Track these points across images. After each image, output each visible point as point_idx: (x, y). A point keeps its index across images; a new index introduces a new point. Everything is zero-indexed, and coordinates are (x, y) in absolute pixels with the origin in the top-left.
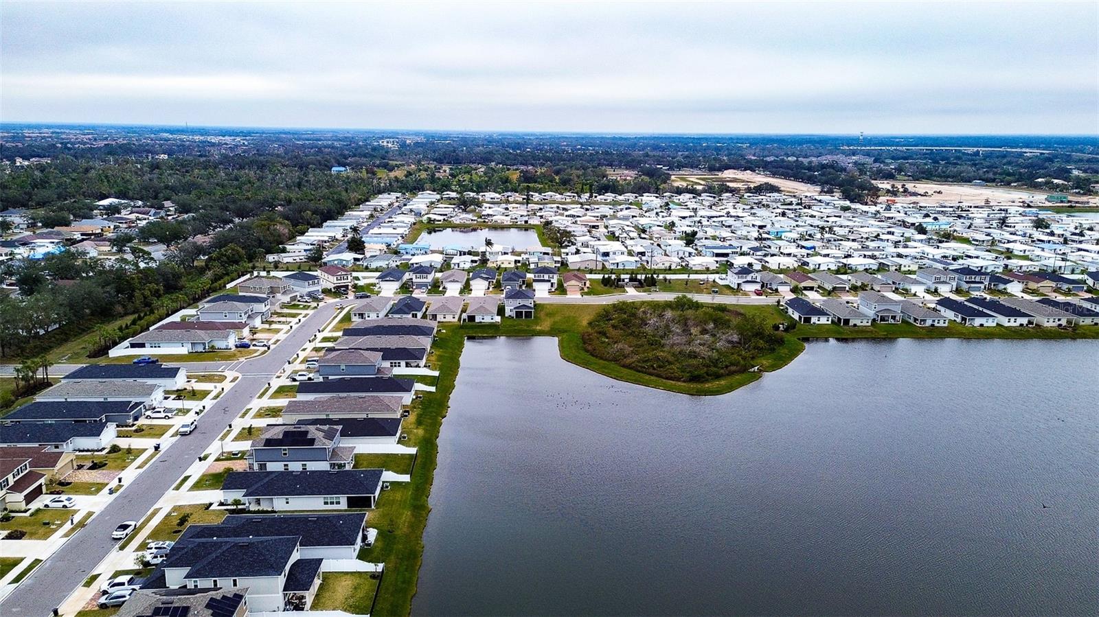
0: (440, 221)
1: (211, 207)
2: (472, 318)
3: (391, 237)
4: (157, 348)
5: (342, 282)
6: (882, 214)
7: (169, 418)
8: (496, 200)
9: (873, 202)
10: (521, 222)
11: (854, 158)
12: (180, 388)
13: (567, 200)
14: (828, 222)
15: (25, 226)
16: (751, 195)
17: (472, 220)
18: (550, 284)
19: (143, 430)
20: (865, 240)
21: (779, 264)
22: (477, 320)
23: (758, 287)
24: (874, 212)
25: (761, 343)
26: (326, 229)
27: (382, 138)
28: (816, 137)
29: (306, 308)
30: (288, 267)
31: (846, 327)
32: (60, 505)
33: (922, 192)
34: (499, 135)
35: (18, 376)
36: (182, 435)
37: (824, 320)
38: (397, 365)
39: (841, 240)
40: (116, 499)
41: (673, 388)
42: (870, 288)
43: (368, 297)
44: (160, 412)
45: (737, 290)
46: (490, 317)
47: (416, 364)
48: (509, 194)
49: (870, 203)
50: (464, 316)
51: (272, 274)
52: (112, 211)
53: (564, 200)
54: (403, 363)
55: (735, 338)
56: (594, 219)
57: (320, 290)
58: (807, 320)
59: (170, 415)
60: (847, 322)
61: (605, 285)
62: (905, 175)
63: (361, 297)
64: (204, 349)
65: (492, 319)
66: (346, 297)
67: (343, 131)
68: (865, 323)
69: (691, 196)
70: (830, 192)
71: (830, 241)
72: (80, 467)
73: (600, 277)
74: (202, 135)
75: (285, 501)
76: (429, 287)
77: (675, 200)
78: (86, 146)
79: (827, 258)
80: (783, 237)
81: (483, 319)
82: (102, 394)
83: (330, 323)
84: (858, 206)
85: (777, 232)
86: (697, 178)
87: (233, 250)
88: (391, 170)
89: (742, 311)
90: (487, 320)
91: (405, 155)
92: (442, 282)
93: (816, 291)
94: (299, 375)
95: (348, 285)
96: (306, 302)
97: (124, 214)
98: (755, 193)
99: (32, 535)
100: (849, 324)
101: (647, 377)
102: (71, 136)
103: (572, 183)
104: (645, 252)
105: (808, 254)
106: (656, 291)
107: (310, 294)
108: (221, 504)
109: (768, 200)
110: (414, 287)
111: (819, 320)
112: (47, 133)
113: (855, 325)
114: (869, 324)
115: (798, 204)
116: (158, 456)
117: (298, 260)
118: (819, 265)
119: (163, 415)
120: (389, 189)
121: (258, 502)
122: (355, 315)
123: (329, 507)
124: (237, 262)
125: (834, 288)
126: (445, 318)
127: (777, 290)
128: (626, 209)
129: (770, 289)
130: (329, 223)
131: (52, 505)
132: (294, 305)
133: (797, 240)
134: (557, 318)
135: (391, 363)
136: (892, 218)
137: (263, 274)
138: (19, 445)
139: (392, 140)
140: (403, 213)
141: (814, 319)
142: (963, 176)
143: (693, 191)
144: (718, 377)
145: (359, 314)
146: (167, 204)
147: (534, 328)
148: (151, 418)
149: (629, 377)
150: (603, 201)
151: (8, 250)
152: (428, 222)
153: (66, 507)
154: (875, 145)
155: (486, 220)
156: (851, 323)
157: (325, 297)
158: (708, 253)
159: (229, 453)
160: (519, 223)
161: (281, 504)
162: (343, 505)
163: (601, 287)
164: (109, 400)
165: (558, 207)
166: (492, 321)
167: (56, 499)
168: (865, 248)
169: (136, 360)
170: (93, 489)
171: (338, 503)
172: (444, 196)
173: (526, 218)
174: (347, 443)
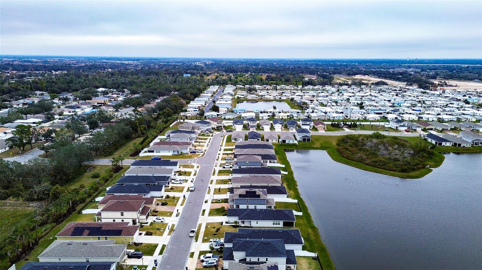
0: (242, 98)
1: (146, 92)
2: (284, 141)
3: (227, 105)
4: (159, 153)
5: (220, 125)
6: (443, 95)
7: (181, 183)
8: (260, 88)
9: (434, 89)
10: (278, 98)
11: (410, 69)
12: (178, 171)
13: (292, 89)
14: (419, 98)
15: (73, 100)
16: (375, 86)
17: (256, 98)
18: (309, 126)
19: (173, 189)
20: (442, 107)
21: (409, 118)
22: (287, 142)
23: (406, 128)
24: (439, 94)
25: (425, 155)
26: (196, 101)
27: (195, 61)
28: (386, 60)
29: (209, 136)
30: (191, 118)
31: (459, 147)
32: (160, 221)
33: (454, 85)
34: (244, 60)
35: (113, 164)
36: (191, 191)
37: (448, 144)
38: (266, 162)
39: (431, 107)
40: (180, 219)
41: (395, 175)
42: (459, 129)
43: (232, 131)
44: (178, 181)
45: (396, 130)
46: (292, 141)
47: (273, 162)
48: (265, 86)
49: (433, 90)
50: (280, 140)
51: (186, 121)
52: (105, 93)
53: (290, 89)
54: (268, 161)
55: (412, 152)
56: (311, 97)
57: (211, 128)
58: (440, 144)
59: (182, 182)
60: (460, 145)
61: (333, 127)
62: (440, 77)
63: (229, 131)
64: (178, 153)
65: (293, 142)
66: (223, 131)
67: (177, 58)
68: (468, 146)
69: (347, 86)
70: (411, 85)
71: (425, 107)
72: (158, 204)
73: (330, 123)
74: (119, 60)
75: (256, 222)
76: (256, 127)
77: (340, 88)
78: (76, 66)
79: (429, 115)
80: (402, 105)
81: (289, 142)
82: (151, 172)
83: (223, 142)
84: (428, 91)
85: (398, 103)
86: (344, 79)
87: (168, 110)
88: (208, 75)
89: (406, 140)
90: (291, 142)
91: (211, 69)
92: (261, 125)
93: (434, 130)
94: (226, 166)
95: (222, 126)
96: (207, 133)
97: (110, 95)
98: (376, 85)
99: (156, 234)
100: (460, 146)
101: (380, 170)
102: (67, 61)
103: (290, 81)
104: (343, 112)
105: (419, 114)
106: (358, 130)
107: (207, 130)
108: (227, 223)
109: (384, 88)
110: (250, 127)
111: (446, 144)
112: (57, 60)
113: (464, 147)
114: (471, 146)
115: (399, 90)
116: (186, 200)
117: (193, 115)
118: (428, 118)
119: (179, 182)
120: (213, 84)
121: (243, 222)
122: (233, 139)
123: (275, 226)
124: (170, 116)
125: (443, 129)
126: (272, 141)
127: (415, 130)
128: (322, 92)
129: (411, 129)
130: (197, 99)
131: (156, 221)
132: (203, 134)
133: (409, 107)
134: (321, 142)
135: (263, 161)
136: (448, 97)
137: (182, 121)
138: (130, 194)
139: (200, 62)
140: (225, 95)
141: (443, 144)
142: (468, 78)
143: (347, 85)
144: (414, 170)
145: (235, 139)
146: (126, 90)
147: (313, 146)
148: (174, 183)
149: (371, 169)
150: (308, 89)
151: (73, 110)
152: (237, 99)
153: (163, 222)
154: (417, 63)
155: (262, 98)
156: (462, 145)
157: (214, 131)
158: (372, 113)
159: (216, 200)
160: (277, 99)
161: (255, 224)
162: (281, 225)
163: (332, 128)
164: (155, 175)
165: (291, 92)
166: (293, 143)
167: (158, 218)
168: (444, 110)
169: (152, 158)
170: (168, 214)
171: (279, 224)
172: (238, 87)
173: (280, 97)
174: (270, 197)
